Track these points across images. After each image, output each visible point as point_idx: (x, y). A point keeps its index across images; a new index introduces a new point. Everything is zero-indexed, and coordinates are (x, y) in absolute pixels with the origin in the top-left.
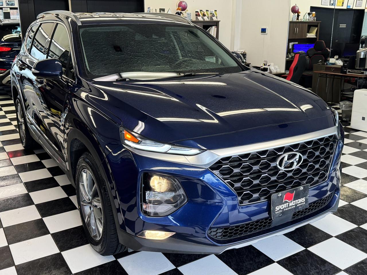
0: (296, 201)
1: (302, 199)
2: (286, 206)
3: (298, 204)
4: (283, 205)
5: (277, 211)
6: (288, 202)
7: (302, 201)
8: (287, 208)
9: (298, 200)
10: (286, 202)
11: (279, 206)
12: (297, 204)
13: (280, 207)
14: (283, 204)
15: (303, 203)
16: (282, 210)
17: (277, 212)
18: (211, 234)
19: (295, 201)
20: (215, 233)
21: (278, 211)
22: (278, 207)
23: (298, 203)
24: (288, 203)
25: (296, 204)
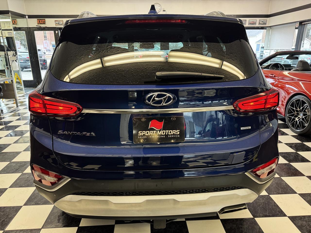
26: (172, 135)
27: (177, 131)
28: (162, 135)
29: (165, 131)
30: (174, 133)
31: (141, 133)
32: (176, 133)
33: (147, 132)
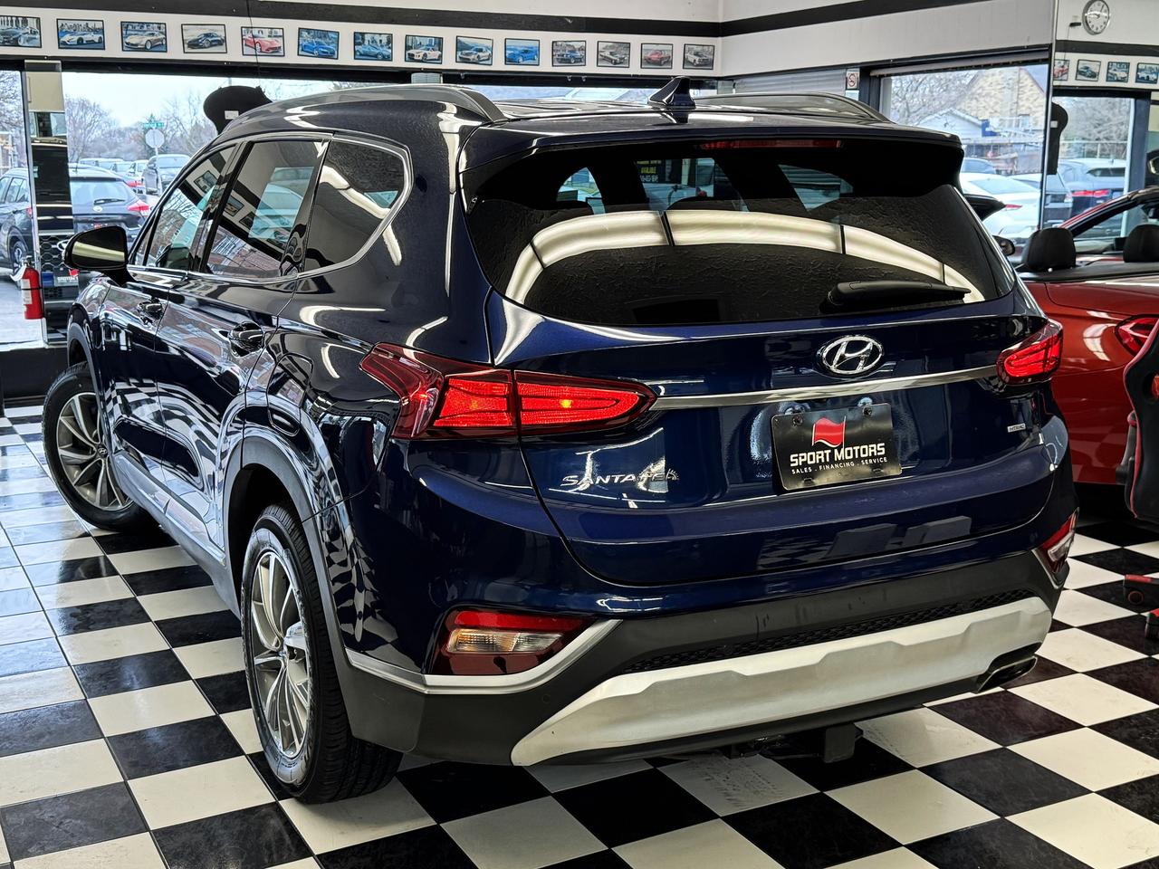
26: (868, 458)
27: (879, 445)
28: (846, 461)
29: (851, 449)
30: (873, 453)
31: (796, 460)
32: (878, 451)
33: (809, 454)
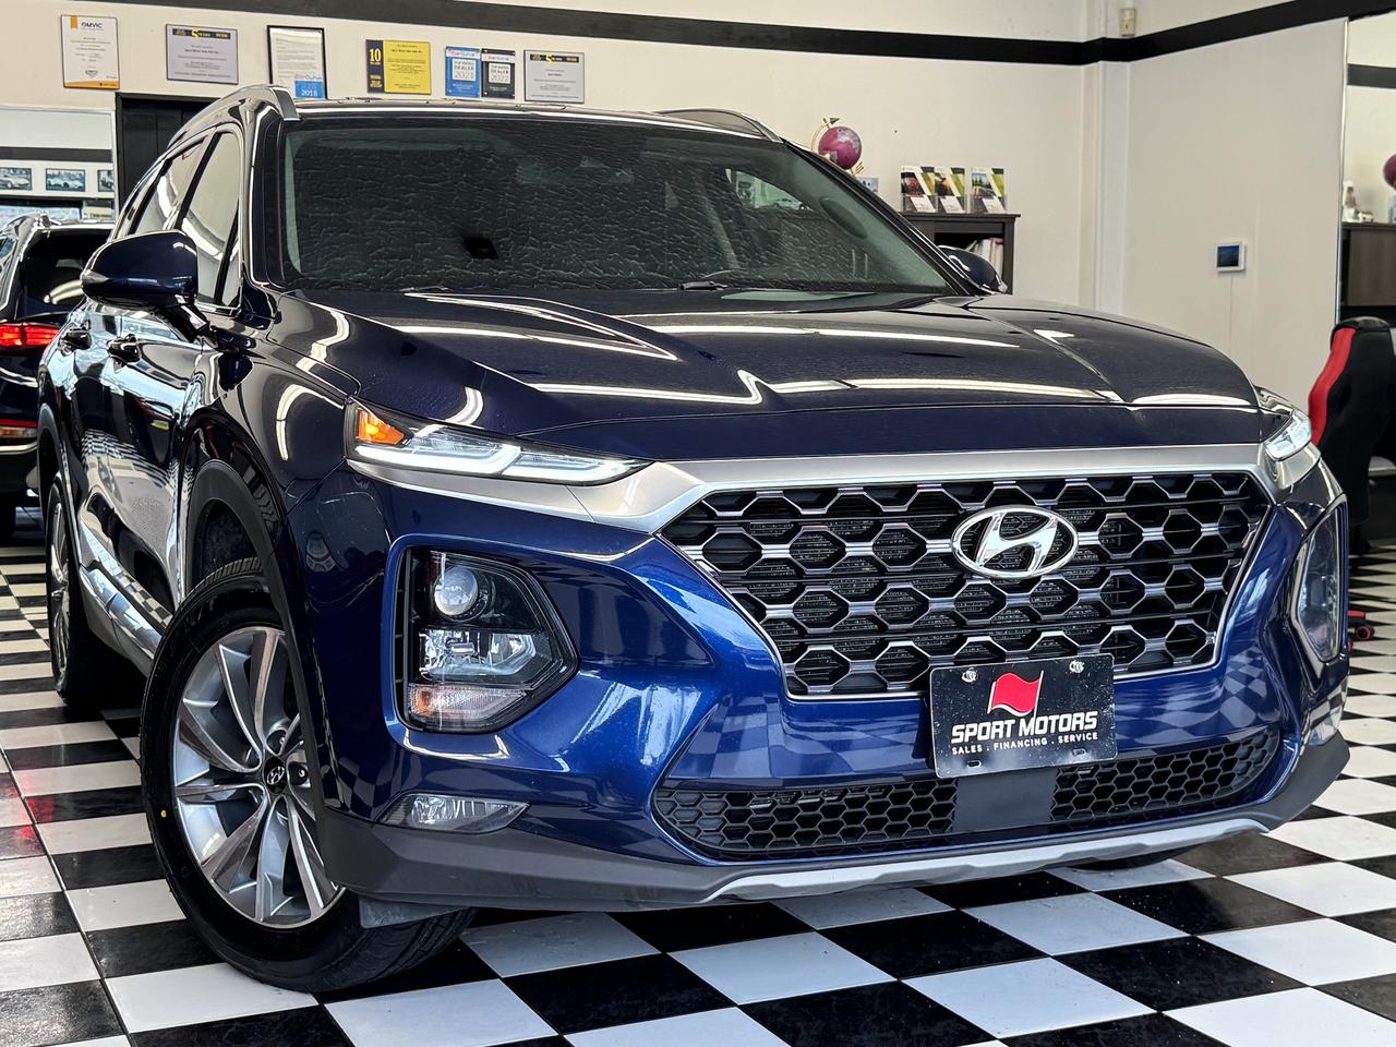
0: (1054, 718)
1: (1081, 715)
2: (1005, 730)
3: (1063, 734)
4: (987, 724)
5: (958, 746)
6: (1010, 716)
7: (1081, 723)
8: (1005, 739)
9: (1060, 714)
10: (1004, 715)
11: (969, 726)
12: (1058, 733)
13: (971, 730)
14: (991, 718)
15: (1086, 732)
16: (982, 742)
17: (961, 750)
18: (671, 816)
19: (1045, 719)
20: (690, 814)
21: (963, 744)
22: (962, 727)
23: (1061, 729)
24: (1013, 721)
25: (1053, 730)
